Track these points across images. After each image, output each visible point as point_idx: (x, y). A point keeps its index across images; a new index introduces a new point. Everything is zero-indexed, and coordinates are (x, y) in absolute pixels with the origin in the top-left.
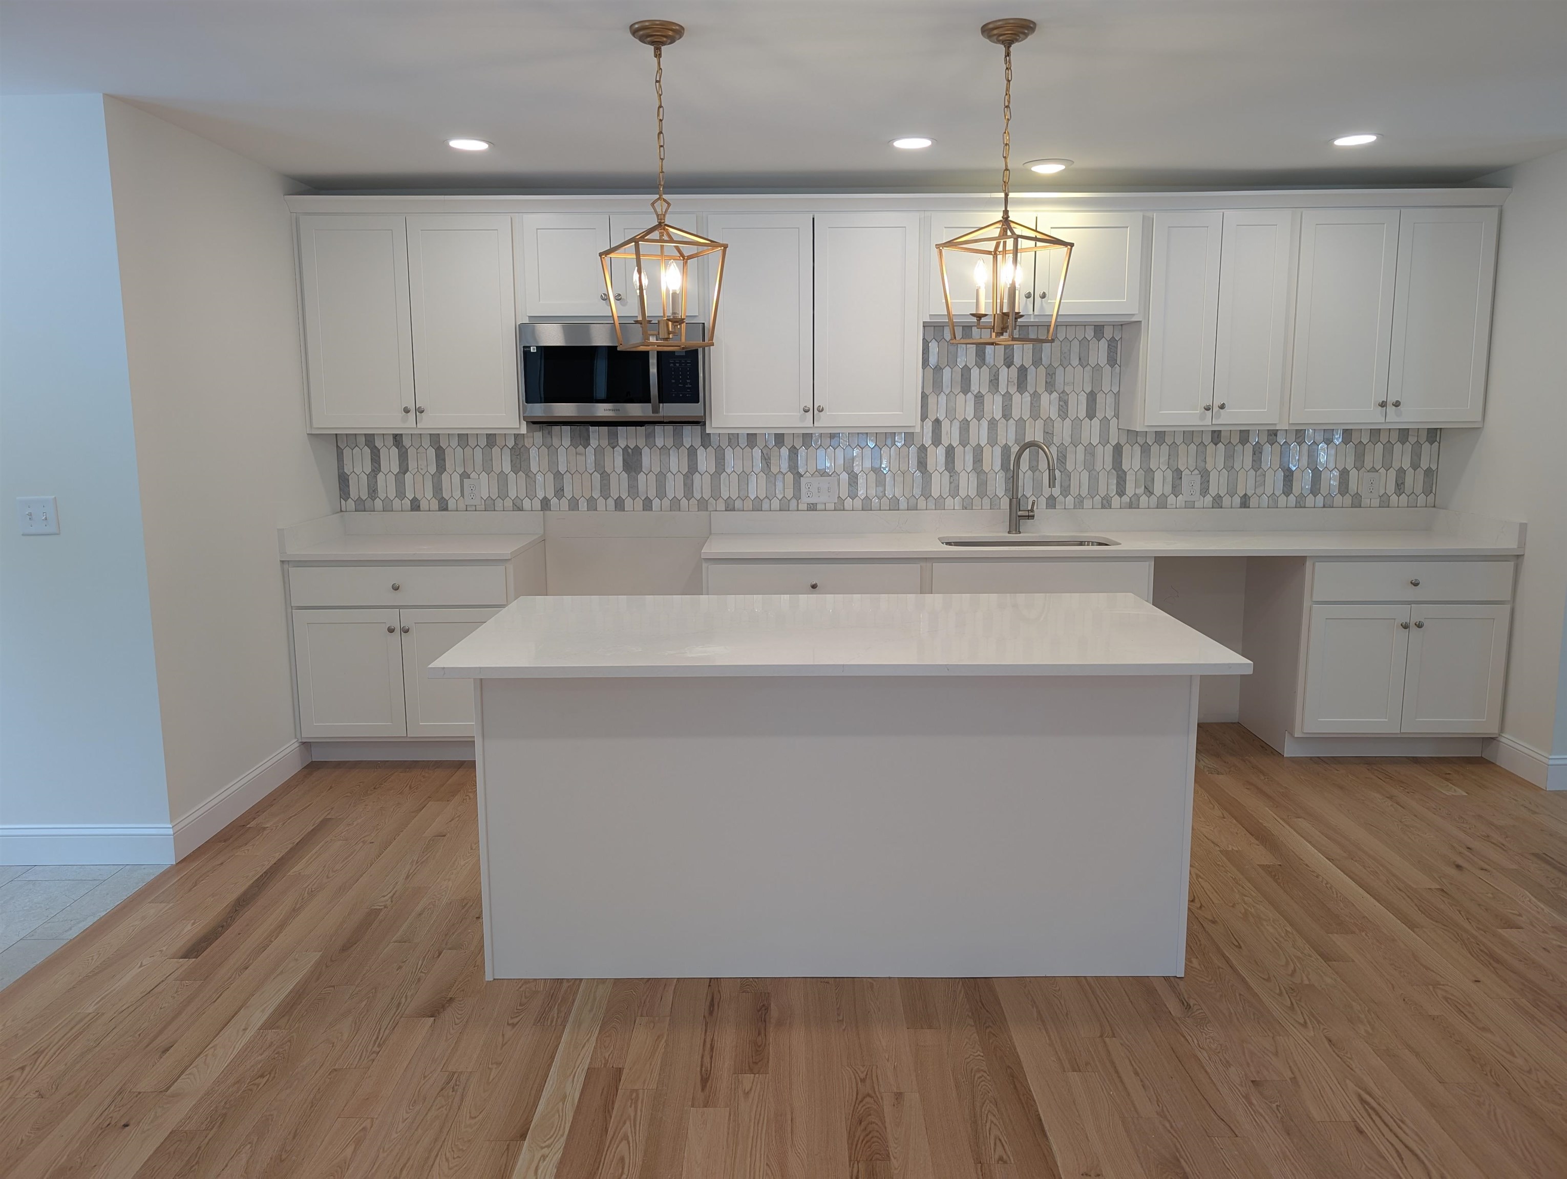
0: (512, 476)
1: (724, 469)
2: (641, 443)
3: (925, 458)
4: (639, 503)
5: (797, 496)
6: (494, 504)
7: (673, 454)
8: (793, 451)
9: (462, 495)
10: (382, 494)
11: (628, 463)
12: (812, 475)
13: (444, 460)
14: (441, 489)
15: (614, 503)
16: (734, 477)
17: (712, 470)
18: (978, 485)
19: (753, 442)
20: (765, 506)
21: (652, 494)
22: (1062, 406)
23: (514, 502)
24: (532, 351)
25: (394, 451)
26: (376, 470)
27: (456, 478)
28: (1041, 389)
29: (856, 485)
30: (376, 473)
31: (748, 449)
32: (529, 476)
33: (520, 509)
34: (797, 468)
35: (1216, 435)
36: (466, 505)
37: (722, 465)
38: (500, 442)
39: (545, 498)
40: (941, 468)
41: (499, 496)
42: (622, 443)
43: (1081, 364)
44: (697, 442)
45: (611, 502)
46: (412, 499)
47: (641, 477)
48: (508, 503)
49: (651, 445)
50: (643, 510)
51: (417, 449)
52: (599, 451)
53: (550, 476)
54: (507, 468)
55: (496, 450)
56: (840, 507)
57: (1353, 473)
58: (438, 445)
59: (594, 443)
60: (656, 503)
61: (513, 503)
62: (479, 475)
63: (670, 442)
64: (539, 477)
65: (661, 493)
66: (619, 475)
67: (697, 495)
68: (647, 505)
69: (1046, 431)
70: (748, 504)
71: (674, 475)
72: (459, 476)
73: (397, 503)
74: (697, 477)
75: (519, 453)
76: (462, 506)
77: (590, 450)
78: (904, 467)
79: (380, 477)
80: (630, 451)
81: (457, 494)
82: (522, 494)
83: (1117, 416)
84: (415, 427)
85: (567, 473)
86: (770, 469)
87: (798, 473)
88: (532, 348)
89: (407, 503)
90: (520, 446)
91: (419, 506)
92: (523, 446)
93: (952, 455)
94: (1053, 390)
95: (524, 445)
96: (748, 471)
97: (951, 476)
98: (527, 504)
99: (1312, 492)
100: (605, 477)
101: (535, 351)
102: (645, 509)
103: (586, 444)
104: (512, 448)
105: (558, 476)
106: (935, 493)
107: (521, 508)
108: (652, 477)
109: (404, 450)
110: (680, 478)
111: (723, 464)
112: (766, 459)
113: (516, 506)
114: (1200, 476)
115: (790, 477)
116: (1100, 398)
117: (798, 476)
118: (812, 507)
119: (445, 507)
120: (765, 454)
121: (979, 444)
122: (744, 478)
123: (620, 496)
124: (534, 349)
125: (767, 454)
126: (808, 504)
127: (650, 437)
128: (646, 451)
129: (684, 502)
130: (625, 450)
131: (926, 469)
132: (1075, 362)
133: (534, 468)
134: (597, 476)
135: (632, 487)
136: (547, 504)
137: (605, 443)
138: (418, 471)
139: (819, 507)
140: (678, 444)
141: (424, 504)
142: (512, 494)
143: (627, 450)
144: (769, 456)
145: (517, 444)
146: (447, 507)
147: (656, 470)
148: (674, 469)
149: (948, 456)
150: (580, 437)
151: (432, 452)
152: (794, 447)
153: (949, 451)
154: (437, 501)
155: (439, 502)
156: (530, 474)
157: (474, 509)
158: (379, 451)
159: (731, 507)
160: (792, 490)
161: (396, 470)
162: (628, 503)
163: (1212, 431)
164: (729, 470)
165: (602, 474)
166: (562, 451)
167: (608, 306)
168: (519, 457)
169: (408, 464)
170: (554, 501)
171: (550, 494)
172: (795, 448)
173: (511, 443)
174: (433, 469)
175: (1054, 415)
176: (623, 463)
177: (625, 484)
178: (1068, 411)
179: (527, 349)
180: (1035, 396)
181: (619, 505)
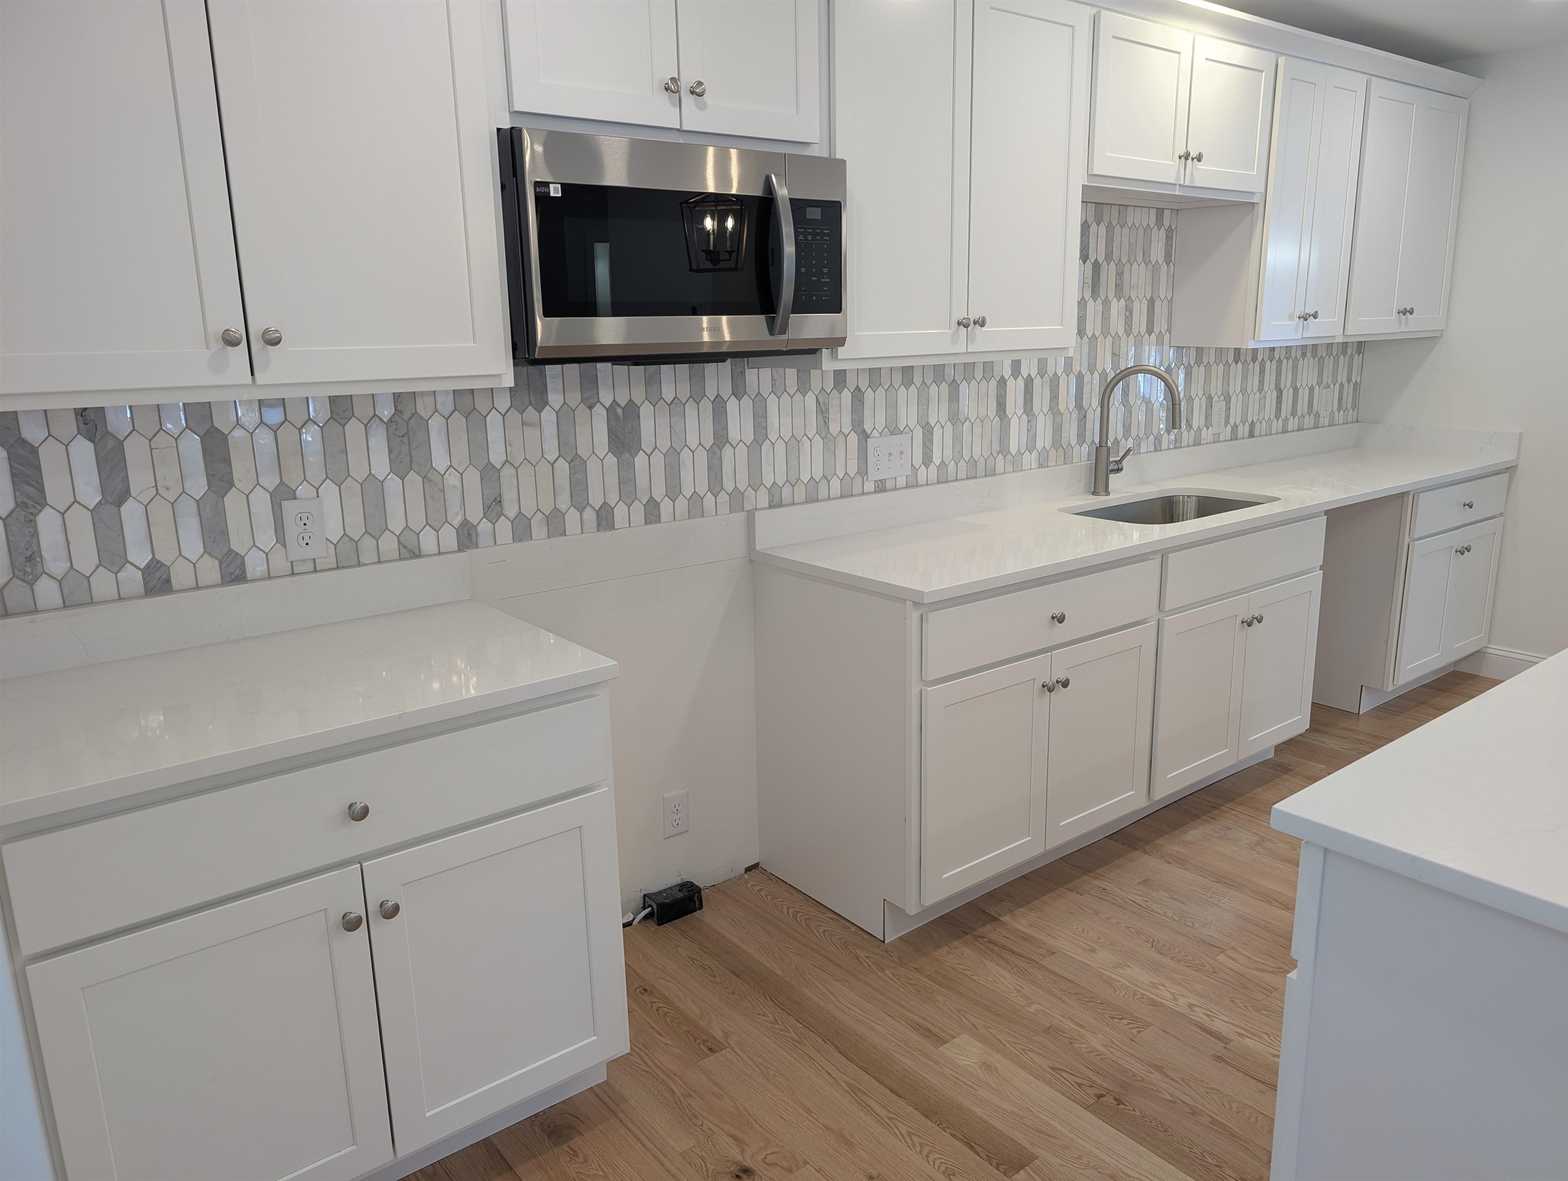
0: (393, 484)
1: (767, 435)
2: (638, 395)
3: (1004, 396)
4: (638, 510)
5: (863, 471)
6: (357, 550)
7: (691, 411)
8: (858, 395)
9: (281, 537)
10: (55, 564)
11: (616, 436)
12: (880, 434)
13: (227, 461)
14: (225, 532)
15: (595, 516)
16: (780, 447)
17: (749, 437)
18: (1054, 432)
19: (805, 384)
20: (823, 493)
21: (659, 491)
22: (1127, 317)
23: (402, 540)
24: (552, 194)
25: (83, 450)
26: (30, 502)
27: (262, 503)
28: (1111, 295)
29: (930, 443)
30: (31, 510)
31: (798, 396)
32: (430, 481)
33: (415, 554)
34: (861, 423)
35: (1237, 351)
36: (292, 562)
37: (763, 427)
38: (362, 410)
39: (465, 523)
40: (1020, 411)
41: (366, 532)
42: (606, 397)
43: (1144, 260)
44: (726, 390)
45: (589, 515)
46: (148, 566)
47: (640, 460)
48: (389, 544)
49: (655, 399)
50: (646, 523)
51: (150, 441)
52: (565, 418)
53: (473, 477)
54: (381, 465)
55: (354, 429)
56: (912, 484)
57: (1317, 389)
58: (208, 426)
59: (555, 399)
60: (666, 506)
61: (399, 543)
62: (317, 489)
63: (684, 391)
64: (452, 479)
65: (674, 490)
66: (602, 460)
67: (729, 485)
68: (652, 513)
69: (1114, 352)
70: (800, 493)
71: (693, 452)
72: (268, 495)
73: (103, 584)
74: (727, 451)
75: (406, 431)
76: (280, 563)
77: (548, 416)
78: (982, 414)
79: (47, 521)
80: (619, 411)
81: (267, 538)
82: (417, 519)
83: (1169, 330)
84: (250, 382)
85: (507, 465)
86: (828, 428)
87: (864, 431)
88: (551, 186)
89: (132, 578)
90: (406, 416)
91: (168, 581)
92: (413, 414)
93: (1031, 391)
94: (1121, 296)
95: (415, 413)
96: (799, 434)
97: (1029, 421)
98: (428, 541)
99: (1292, 415)
100: (578, 466)
101: (560, 195)
102: (649, 521)
103: (541, 403)
104: (390, 420)
105: (489, 473)
106: (1013, 449)
107: (417, 553)
108: (658, 460)
109: (111, 444)
110: (702, 457)
111: (765, 425)
112: (823, 411)
113: (405, 547)
114: (1225, 402)
115: (853, 438)
116: (1158, 303)
117: (864, 436)
118: (881, 487)
119: (238, 572)
120: (821, 403)
121: (1056, 373)
122: (793, 445)
123: (605, 503)
124: (556, 190)
125: (824, 403)
126: (875, 481)
127: (652, 382)
128: (646, 410)
129: (709, 499)
130: (611, 410)
131: (1005, 413)
132: (1140, 258)
133: (440, 461)
134: (563, 466)
135: (625, 483)
136: (470, 535)
137: (574, 397)
138: (157, 493)
139: (889, 484)
140: (697, 396)
141: (180, 575)
142: (396, 524)
143: (615, 410)
144: (827, 406)
145: (401, 412)
146: (244, 572)
147: (664, 445)
148: (693, 441)
149: (1027, 392)
150: (529, 389)
151: (192, 444)
152: (858, 389)
153: (1028, 384)
154: (217, 562)
155: (220, 563)
156: (432, 475)
157: (310, 567)
158: (34, 451)
159: (776, 499)
160: (857, 460)
161: (91, 495)
162: (620, 512)
163: (1235, 348)
164: (773, 436)
165: (572, 461)
166: (494, 420)
167: (674, 106)
168: (405, 440)
169: (126, 479)
170: (484, 527)
171: (475, 513)
172: (860, 390)
173: (386, 413)
174: (198, 486)
175: (1121, 332)
176: (609, 437)
177: (612, 479)
178: (1132, 325)
179: (543, 190)
180: (1106, 303)
181: (605, 519)
